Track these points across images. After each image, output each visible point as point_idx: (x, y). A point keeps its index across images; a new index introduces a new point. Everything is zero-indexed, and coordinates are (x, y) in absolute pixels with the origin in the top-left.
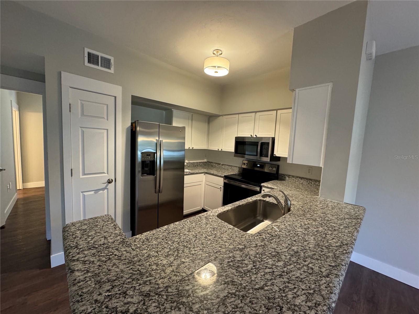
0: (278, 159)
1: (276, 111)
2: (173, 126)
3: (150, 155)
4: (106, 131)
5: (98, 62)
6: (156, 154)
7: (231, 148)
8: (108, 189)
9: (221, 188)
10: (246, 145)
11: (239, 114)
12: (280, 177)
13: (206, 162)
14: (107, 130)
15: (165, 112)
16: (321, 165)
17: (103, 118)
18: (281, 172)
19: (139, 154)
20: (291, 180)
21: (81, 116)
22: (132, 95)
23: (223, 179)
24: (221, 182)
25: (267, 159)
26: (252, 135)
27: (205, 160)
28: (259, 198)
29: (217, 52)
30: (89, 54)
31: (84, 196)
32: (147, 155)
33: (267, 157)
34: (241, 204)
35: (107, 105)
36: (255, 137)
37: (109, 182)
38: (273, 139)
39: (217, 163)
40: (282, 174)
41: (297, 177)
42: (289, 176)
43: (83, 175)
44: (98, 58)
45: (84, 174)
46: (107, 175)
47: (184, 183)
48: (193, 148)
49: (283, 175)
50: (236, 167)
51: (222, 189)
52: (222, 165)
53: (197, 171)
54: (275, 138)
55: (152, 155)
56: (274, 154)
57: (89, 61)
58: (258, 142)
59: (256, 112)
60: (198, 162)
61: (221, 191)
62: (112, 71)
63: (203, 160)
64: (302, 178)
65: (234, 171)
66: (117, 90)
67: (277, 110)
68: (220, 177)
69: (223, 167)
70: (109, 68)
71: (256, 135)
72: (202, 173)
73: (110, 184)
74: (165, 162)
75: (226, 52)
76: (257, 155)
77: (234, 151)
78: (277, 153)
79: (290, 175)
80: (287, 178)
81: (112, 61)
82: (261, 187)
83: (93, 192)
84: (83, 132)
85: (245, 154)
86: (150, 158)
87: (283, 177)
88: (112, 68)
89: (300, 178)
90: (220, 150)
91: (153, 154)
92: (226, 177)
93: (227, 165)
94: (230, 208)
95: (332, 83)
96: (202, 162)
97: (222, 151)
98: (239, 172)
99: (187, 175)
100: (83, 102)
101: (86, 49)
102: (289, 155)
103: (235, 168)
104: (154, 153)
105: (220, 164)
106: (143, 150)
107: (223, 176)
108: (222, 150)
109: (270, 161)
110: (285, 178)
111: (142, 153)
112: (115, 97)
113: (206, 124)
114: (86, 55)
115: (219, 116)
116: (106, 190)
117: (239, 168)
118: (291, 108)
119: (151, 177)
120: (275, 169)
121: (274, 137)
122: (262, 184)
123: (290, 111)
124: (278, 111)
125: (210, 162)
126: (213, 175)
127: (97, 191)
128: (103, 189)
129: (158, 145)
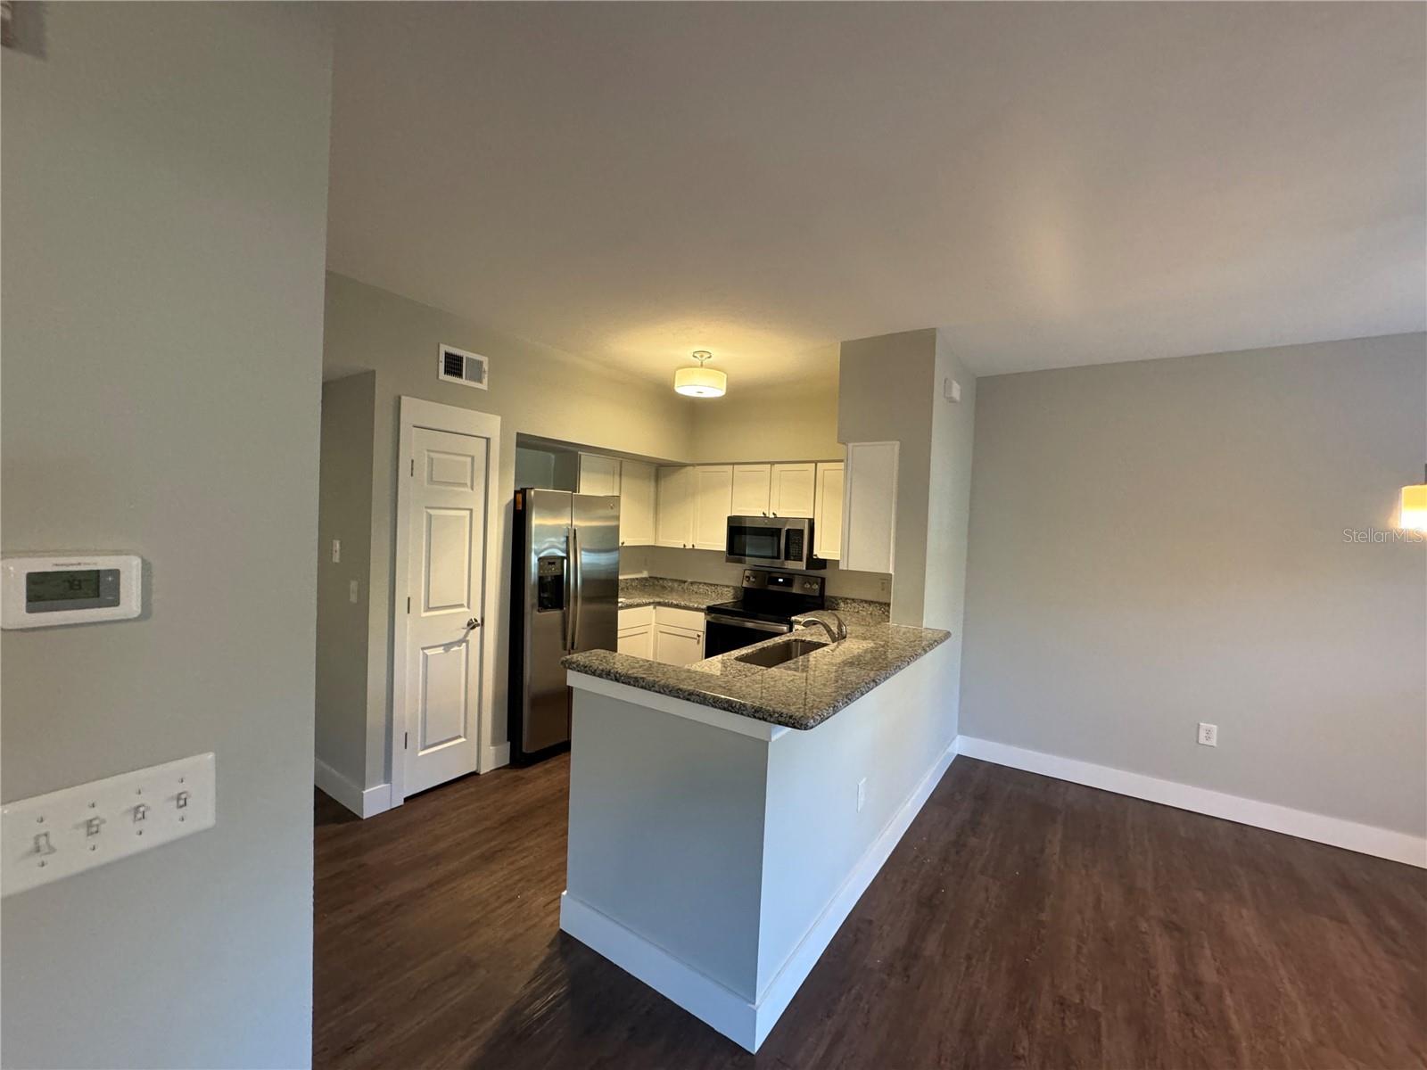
0: (823, 564)
1: (814, 464)
2: (581, 493)
3: (554, 563)
4: (468, 512)
5: (461, 370)
6: (565, 561)
7: (717, 540)
8: (467, 642)
9: (699, 636)
10: (745, 534)
11: (733, 464)
12: (826, 604)
13: (645, 579)
14: (471, 510)
15: (553, 456)
16: (891, 572)
17: (465, 485)
18: (829, 592)
19: (534, 560)
20: (851, 607)
21: (428, 483)
22: (518, 433)
23: (703, 614)
24: (699, 621)
25: (801, 566)
26: (767, 513)
27: (645, 574)
28: (793, 638)
29: (702, 356)
30: (448, 355)
31: (426, 657)
32: (550, 563)
33: (801, 560)
34: (765, 646)
35: (473, 458)
36: (773, 516)
37: (472, 625)
38: (811, 522)
39: (676, 580)
40: (832, 597)
41: (862, 601)
42: (845, 600)
43: (425, 611)
44: (462, 361)
45: (428, 609)
46: (466, 609)
47: (619, 628)
48: (623, 543)
49: (835, 598)
50: (728, 586)
51: (701, 638)
52: (692, 583)
53: (637, 601)
54: (813, 519)
55: (558, 562)
56: (815, 553)
57: (447, 372)
58: (780, 530)
59: (772, 463)
60: (627, 579)
61: (698, 642)
62: (484, 386)
63: (641, 572)
64: (870, 603)
65: (726, 598)
66: (492, 425)
67: (816, 463)
68: (697, 609)
69: (695, 588)
70: (480, 381)
71: (774, 514)
72: (649, 604)
73: (472, 631)
74: (584, 581)
75: (718, 355)
76: (778, 557)
77: (724, 549)
78: (820, 552)
79: (847, 599)
80: (842, 605)
81: (486, 367)
82: (791, 625)
83: (441, 650)
84: (430, 517)
85: (745, 555)
86: (554, 570)
87: (833, 602)
88: (485, 380)
89: (866, 602)
90: (689, 546)
91: (560, 561)
92: (710, 610)
93: (705, 584)
94: (750, 651)
95: (898, 442)
96: (637, 579)
97: (693, 549)
98: (734, 598)
99: (622, 608)
100: (433, 455)
101: (441, 345)
102: (842, 555)
103: (726, 589)
104: (563, 558)
105: (685, 582)
106: (543, 551)
107: (704, 607)
108: (696, 548)
109: (807, 568)
110: (838, 604)
111: (540, 559)
112: (488, 440)
113: (653, 484)
114: (442, 358)
115: (683, 465)
116: (464, 644)
117: (735, 588)
118: (841, 461)
119: (555, 615)
120: (816, 587)
121: (812, 517)
122: (793, 618)
123: (841, 465)
124: (819, 464)
125: (656, 578)
126: (677, 606)
127: (448, 646)
128: (459, 643)
129: (571, 538)
